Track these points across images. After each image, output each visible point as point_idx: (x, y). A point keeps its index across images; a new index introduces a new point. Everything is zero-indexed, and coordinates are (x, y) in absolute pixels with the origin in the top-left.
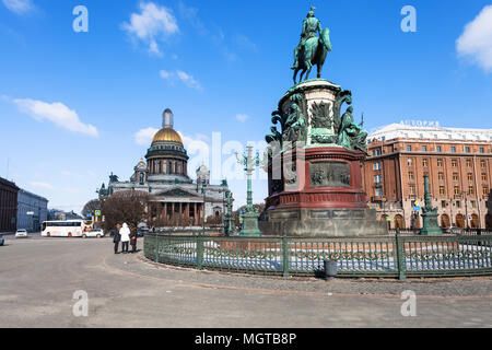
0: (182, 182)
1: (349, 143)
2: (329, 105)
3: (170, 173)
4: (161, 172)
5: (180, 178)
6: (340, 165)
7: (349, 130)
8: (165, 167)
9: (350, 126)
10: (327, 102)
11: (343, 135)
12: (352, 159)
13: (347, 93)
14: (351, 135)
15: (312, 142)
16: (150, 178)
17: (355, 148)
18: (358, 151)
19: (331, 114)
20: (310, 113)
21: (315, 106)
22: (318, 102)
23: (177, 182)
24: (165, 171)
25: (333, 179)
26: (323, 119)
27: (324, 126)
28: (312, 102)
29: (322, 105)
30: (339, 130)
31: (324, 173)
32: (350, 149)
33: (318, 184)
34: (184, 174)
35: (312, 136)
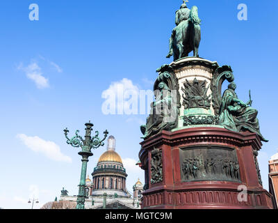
0: (121, 197)
1: (233, 124)
2: (204, 83)
3: (112, 188)
4: (103, 187)
5: (120, 193)
6: (223, 151)
7: (231, 108)
8: (107, 183)
9: (232, 103)
10: (203, 79)
11: (225, 114)
12: (240, 144)
13: (226, 68)
14: (235, 113)
15: (185, 125)
16: (94, 193)
17: (243, 129)
18: (247, 133)
19: (209, 92)
20: (181, 92)
21: (187, 85)
22: (191, 79)
23: (116, 196)
24: (107, 186)
25: (214, 171)
26: (198, 97)
27: (200, 106)
28: (184, 80)
29: (196, 83)
30: (219, 110)
31: (201, 163)
32: (235, 130)
33: (191, 178)
34: (123, 190)
35: (185, 118)
